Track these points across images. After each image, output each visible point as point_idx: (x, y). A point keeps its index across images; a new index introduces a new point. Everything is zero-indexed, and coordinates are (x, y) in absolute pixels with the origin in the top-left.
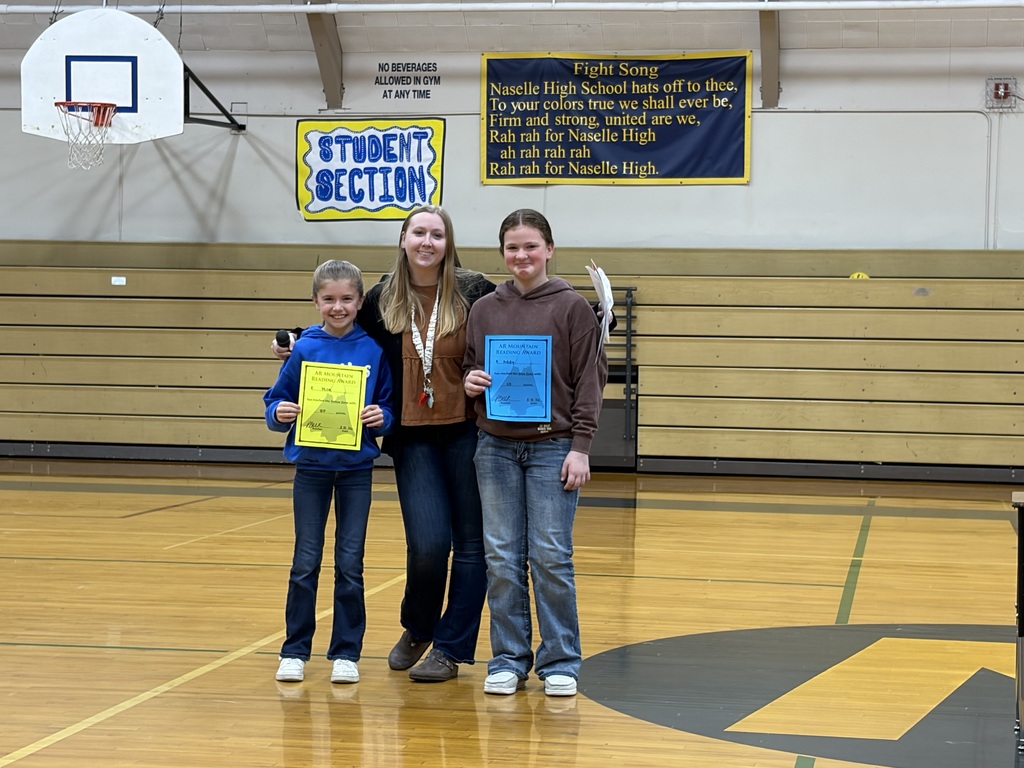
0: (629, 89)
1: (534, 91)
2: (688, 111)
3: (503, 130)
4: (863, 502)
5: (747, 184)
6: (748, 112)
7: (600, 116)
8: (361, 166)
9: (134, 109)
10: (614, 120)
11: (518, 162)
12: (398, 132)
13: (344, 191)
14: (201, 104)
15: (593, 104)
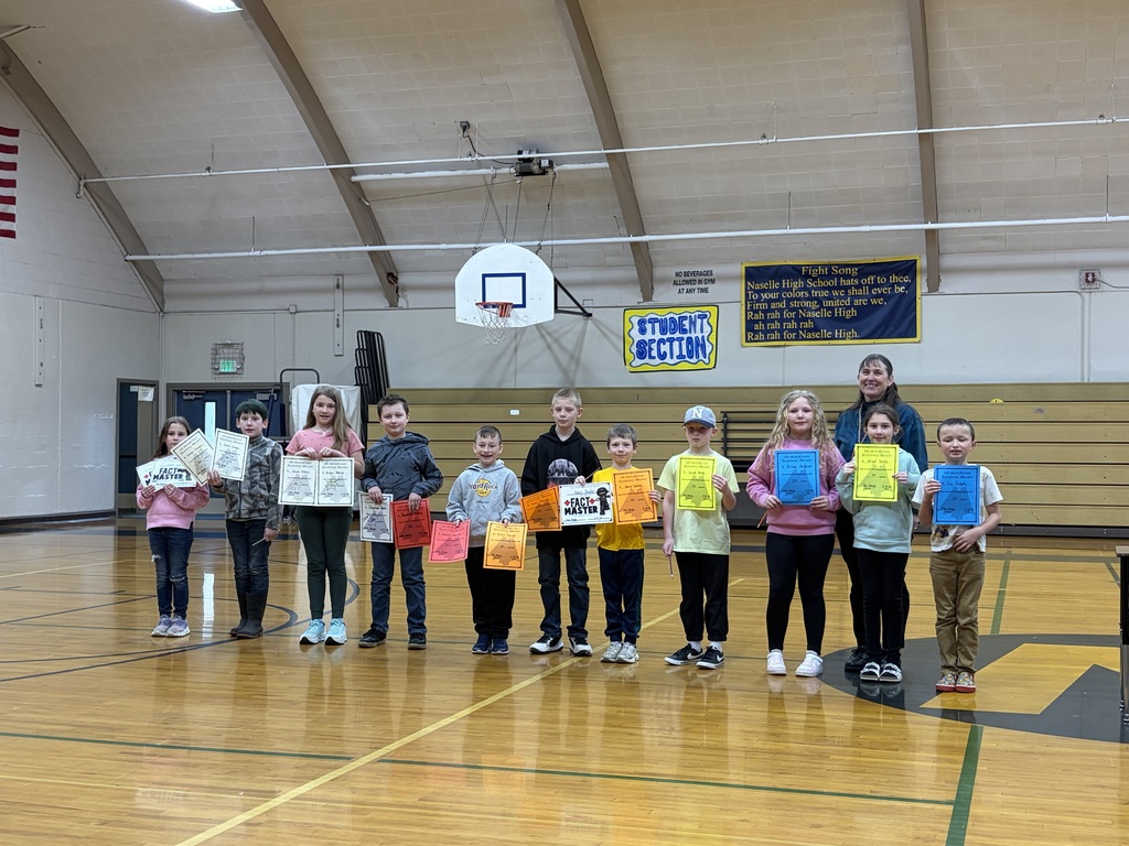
0: (839, 283)
1: (776, 286)
2: (878, 296)
3: (756, 312)
4: (1004, 551)
5: (919, 342)
6: (918, 296)
7: (819, 301)
8: (665, 337)
9: (523, 305)
10: (829, 303)
11: (765, 332)
12: (688, 315)
13: (654, 353)
14: (564, 301)
15: (815, 293)
